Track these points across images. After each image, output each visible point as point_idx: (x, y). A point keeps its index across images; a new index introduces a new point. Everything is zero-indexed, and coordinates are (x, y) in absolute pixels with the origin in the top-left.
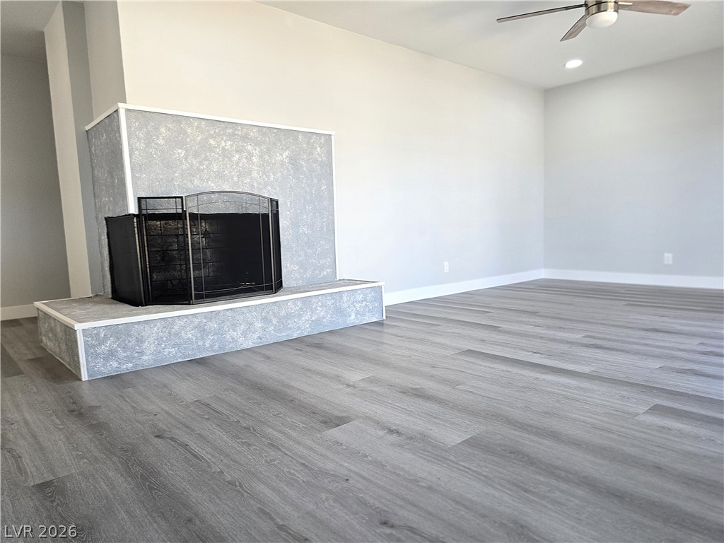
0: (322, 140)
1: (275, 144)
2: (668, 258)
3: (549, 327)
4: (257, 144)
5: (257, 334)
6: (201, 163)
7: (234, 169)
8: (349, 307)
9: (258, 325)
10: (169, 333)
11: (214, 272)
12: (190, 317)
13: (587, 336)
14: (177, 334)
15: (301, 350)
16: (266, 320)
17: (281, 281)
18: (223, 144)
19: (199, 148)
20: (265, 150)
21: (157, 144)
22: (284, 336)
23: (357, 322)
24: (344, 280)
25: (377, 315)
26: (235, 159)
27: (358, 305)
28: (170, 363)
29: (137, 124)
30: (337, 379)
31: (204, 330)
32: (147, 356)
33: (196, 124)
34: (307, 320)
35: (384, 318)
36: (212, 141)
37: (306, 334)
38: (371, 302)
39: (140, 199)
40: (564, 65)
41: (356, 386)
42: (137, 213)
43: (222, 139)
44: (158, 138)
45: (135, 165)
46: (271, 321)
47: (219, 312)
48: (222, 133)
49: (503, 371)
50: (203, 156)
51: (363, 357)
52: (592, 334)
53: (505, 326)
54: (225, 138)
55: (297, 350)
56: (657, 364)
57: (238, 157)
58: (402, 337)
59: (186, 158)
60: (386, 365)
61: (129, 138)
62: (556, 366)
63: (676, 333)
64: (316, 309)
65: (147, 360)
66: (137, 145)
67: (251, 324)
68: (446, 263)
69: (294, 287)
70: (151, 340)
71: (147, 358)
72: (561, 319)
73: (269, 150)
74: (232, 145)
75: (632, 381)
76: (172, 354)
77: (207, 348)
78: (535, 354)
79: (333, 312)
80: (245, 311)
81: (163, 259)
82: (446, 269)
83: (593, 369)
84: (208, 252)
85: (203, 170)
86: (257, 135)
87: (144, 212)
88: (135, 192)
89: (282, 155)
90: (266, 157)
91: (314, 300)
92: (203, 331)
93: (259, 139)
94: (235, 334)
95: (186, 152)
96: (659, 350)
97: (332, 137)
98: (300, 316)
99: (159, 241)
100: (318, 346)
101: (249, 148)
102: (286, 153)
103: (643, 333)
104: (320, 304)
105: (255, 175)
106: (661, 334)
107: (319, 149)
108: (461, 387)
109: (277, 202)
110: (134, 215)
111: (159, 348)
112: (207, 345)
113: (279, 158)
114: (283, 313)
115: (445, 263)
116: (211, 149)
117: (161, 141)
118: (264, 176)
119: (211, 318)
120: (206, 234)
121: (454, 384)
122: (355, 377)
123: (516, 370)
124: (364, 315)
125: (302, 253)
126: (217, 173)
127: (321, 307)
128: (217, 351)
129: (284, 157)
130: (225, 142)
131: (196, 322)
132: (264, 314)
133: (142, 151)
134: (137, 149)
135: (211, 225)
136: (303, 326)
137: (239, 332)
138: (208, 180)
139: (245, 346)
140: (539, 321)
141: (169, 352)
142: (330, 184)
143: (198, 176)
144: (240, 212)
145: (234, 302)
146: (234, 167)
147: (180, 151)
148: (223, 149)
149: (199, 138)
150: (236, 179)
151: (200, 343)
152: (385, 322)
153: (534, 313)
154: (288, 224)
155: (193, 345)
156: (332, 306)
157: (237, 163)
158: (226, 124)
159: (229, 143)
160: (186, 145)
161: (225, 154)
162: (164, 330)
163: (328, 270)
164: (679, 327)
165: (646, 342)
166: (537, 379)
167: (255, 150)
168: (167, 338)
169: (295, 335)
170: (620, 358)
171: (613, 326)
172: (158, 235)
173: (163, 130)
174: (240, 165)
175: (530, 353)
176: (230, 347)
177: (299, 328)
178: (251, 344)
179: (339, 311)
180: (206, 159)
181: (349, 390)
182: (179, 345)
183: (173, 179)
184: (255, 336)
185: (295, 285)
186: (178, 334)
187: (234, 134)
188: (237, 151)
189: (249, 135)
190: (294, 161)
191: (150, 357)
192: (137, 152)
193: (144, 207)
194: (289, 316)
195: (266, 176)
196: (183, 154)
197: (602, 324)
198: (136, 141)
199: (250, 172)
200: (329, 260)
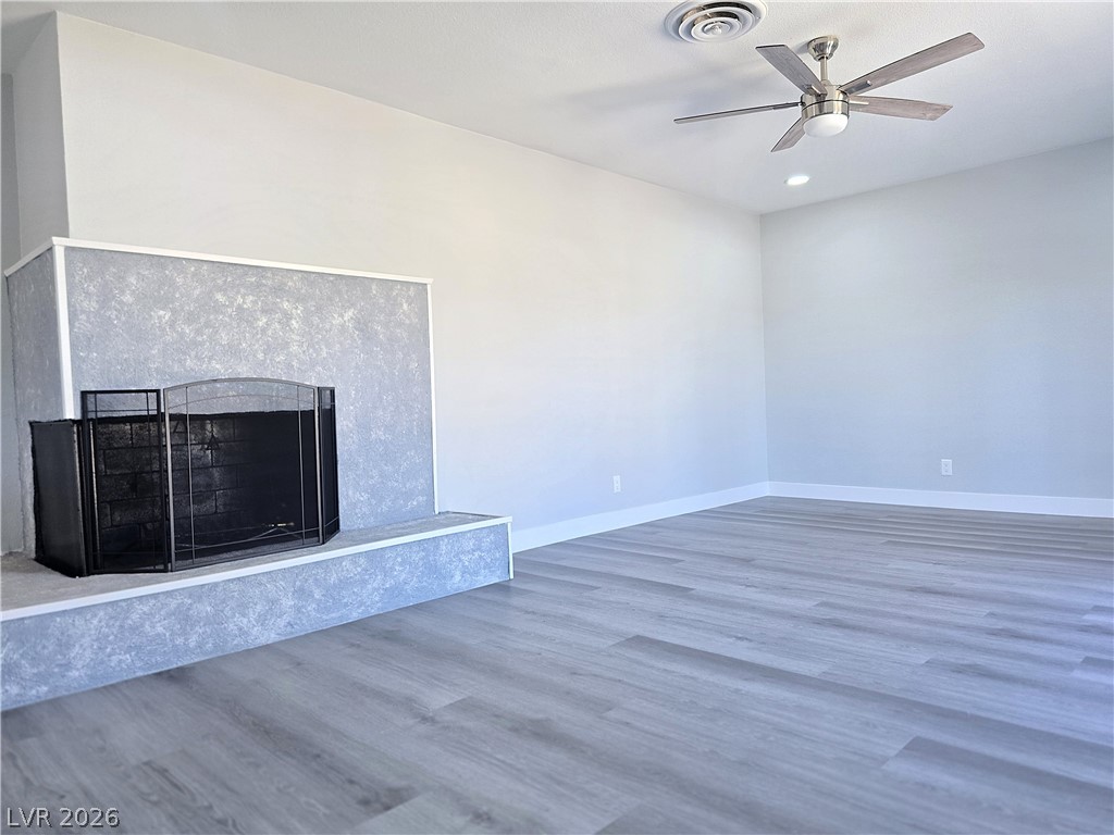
0: (412, 292)
1: (330, 299)
2: (947, 465)
3: (767, 588)
4: (300, 299)
5: (286, 618)
6: (199, 332)
7: (258, 341)
8: (451, 562)
9: (288, 602)
10: (121, 626)
11: (225, 505)
12: (161, 597)
13: (823, 604)
14: (134, 629)
15: (359, 646)
16: (301, 593)
17: (338, 520)
18: (240, 300)
19: (196, 308)
20: (313, 309)
21: (121, 303)
22: (333, 618)
23: (465, 587)
24: (448, 512)
25: (498, 572)
26: (260, 324)
27: (465, 558)
28: (118, 680)
29: (85, 270)
30: (408, 704)
31: (187, 618)
32: (78, 670)
33: (193, 269)
34: (375, 589)
35: (512, 577)
36: (220, 297)
37: (373, 612)
38: (489, 551)
39: (84, 394)
40: (785, 182)
41: (437, 718)
42: (79, 417)
43: (238, 292)
44: (122, 292)
45: (78, 338)
46: (311, 595)
47: (216, 585)
48: (238, 282)
49: (685, 677)
50: (202, 320)
51: (459, 656)
52: (832, 600)
53: (701, 587)
54: (242, 290)
55: (353, 645)
56: (921, 656)
57: (265, 320)
58: (534, 613)
59: (172, 324)
60: (497, 672)
61: (70, 294)
62: (769, 664)
63: (955, 595)
64: (393, 569)
65: (77, 676)
66: (85, 304)
67: (274, 602)
68: (617, 478)
69: (360, 530)
70: (86, 641)
71: (77, 674)
72: (786, 571)
73: (319, 309)
74: (255, 302)
75: (883, 691)
76: (125, 664)
77: (191, 648)
78: (739, 642)
79: (422, 572)
80: (264, 580)
81: (134, 487)
82: (617, 487)
83: (825, 668)
84: (216, 473)
85: (202, 344)
86: (299, 285)
87: (92, 415)
88: (76, 381)
89: (342, 316)
90: (316, 320)
91: (388, 554)
92: (185, 618)
93: (303, 291)
94: (245, 620)
95: (173, 315)
96: (928, 628)
97: (429, 287)
98: (364, 582)
99: (128, 458)
100: (391, 637)
101: (286, 305)
102: (350, 314)
103: (905, 596)
104: (399, 560)
105: (294, 348)
106: (932, 598)
107: (405, 306)
108: (612, 714)
109: (332, 392)
110: (74, 421)
111: (101, 656)
112: (192, 644)
113: (337, 321)
114: (333, 579)
115: (615, 478)
116: (218, 308)
117: (128, 298)
118: (311, 351)
119: (200, 598)
120: (213, 443)
121: (600, 707)
122: (438, 699)
123: (704, 675)
124: (476, 573)
125: (375, 473)
126: (227, 348)
127: (401, 564)
128: (211, 653)
129: (346, 319)
130: (243, 297)
131: (173, 604)
132: (298, 583)
133: (92, 315)
134: (83, 312)
135: (222, 427)
136: (367, 601)
137: (252, 617)
138: (211, 358)
139: (263, 641)
140: (755, 576)
141: (120, 661)
142: (425, 359)
143: (193, 353)
144: (267, 409)
145: (247, 565)
146: (259, 336)
147: (162, 313)
148: (240, 308)
149: (197, 292)
150: (260, 356)
151: (179, 641)
152: (512, 584)
153: (747, 562)
154: (351, 425)
155: (166, 645)
156: (420, 564)
157: (264, 330)
158: (246, 269)
159: (251, 298)
160: (173, 303)
161: (243, 315)
162: (111, 622)
163: (421, 498)
164: (959, 584)
165: (909, 613)
166: (737, 691)
167: (297, 308)
168: (116, 636)
169: (355, 616)
170: (869, 645)
171: (863, 583)
172: (127, 447)
173: (133, 280)
174: (270, 332)
175: (731, 640)
176: (236, 644)
177: (361, 604)
178: (273, 636)
179: (433, 570)
180: (208, 325)
181: (423, 728)
182: (138, 648)
183: (146, 359)
184: (282, 622)
185: (362, 526)
186: (137, 628)
187: (259, 285)
188: (264, 311)
189: (286, 285)
190: (362, 325)
191: (82, 672)
192: (83, 317)
193: (91, 407)
194: (344, 583)
195: (314, 349)
196: (167, 318)
197: (848, 580)
198: (82, 298)
199: (286, 345)
200: (422, 480)
